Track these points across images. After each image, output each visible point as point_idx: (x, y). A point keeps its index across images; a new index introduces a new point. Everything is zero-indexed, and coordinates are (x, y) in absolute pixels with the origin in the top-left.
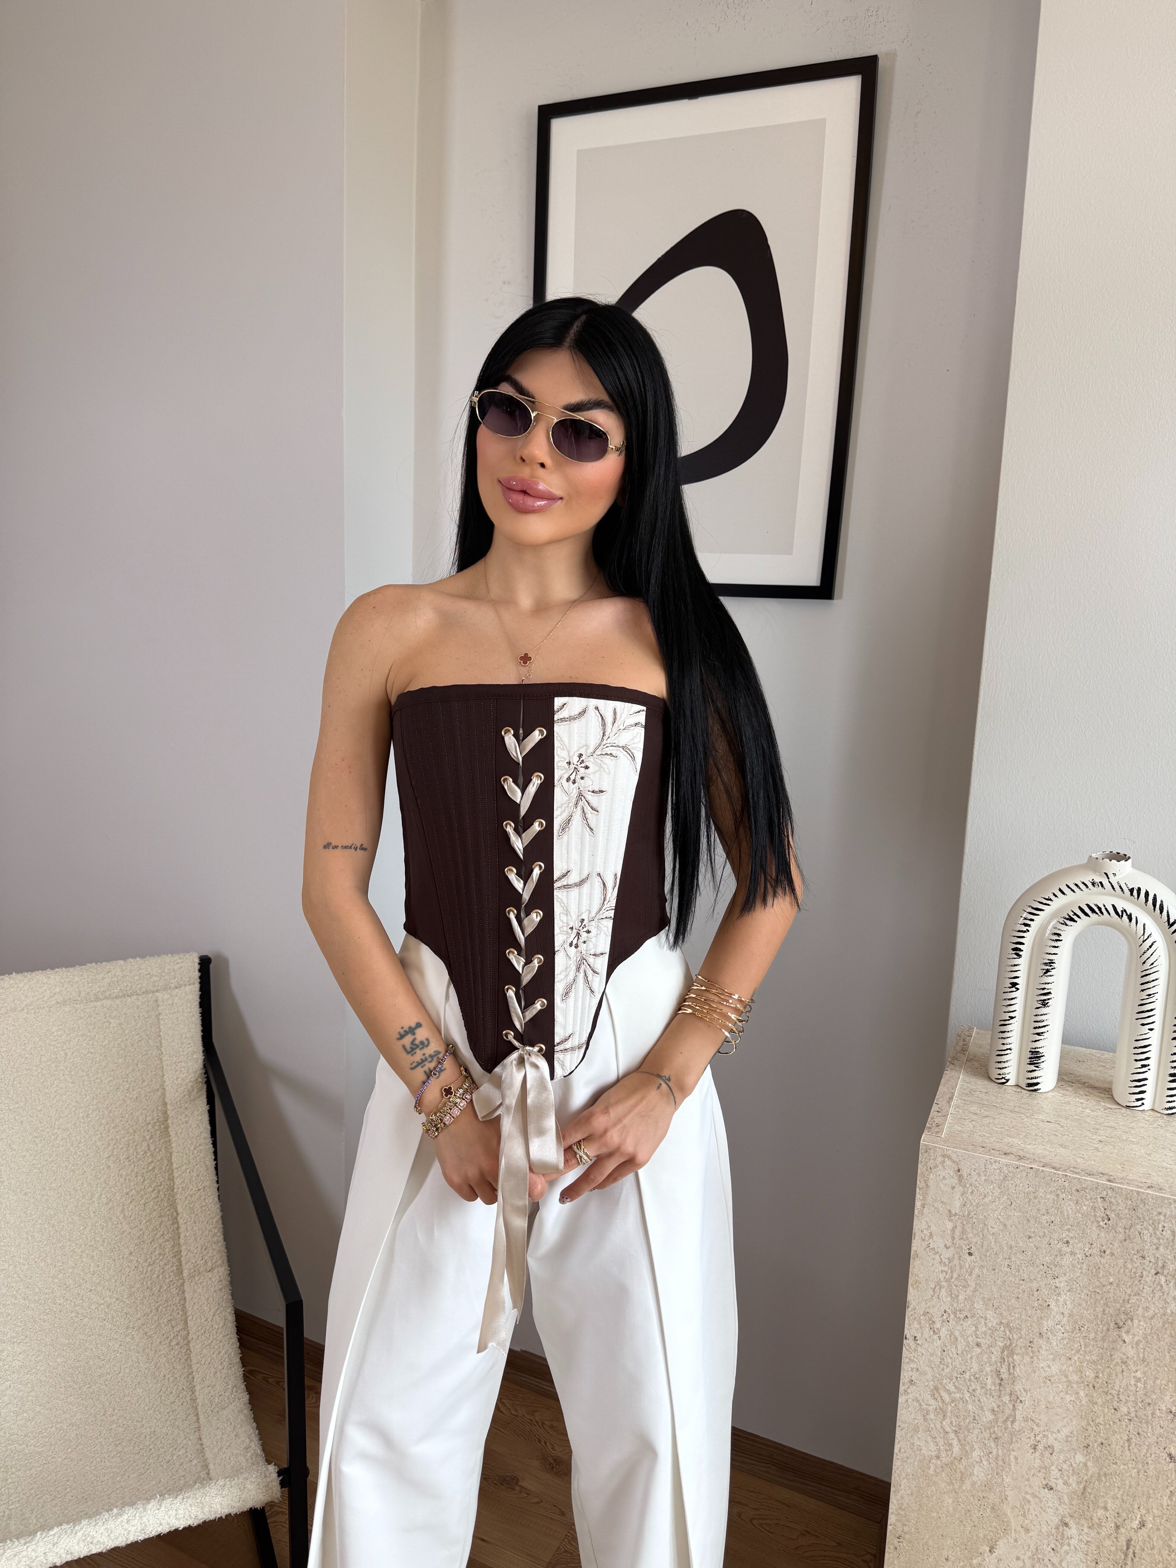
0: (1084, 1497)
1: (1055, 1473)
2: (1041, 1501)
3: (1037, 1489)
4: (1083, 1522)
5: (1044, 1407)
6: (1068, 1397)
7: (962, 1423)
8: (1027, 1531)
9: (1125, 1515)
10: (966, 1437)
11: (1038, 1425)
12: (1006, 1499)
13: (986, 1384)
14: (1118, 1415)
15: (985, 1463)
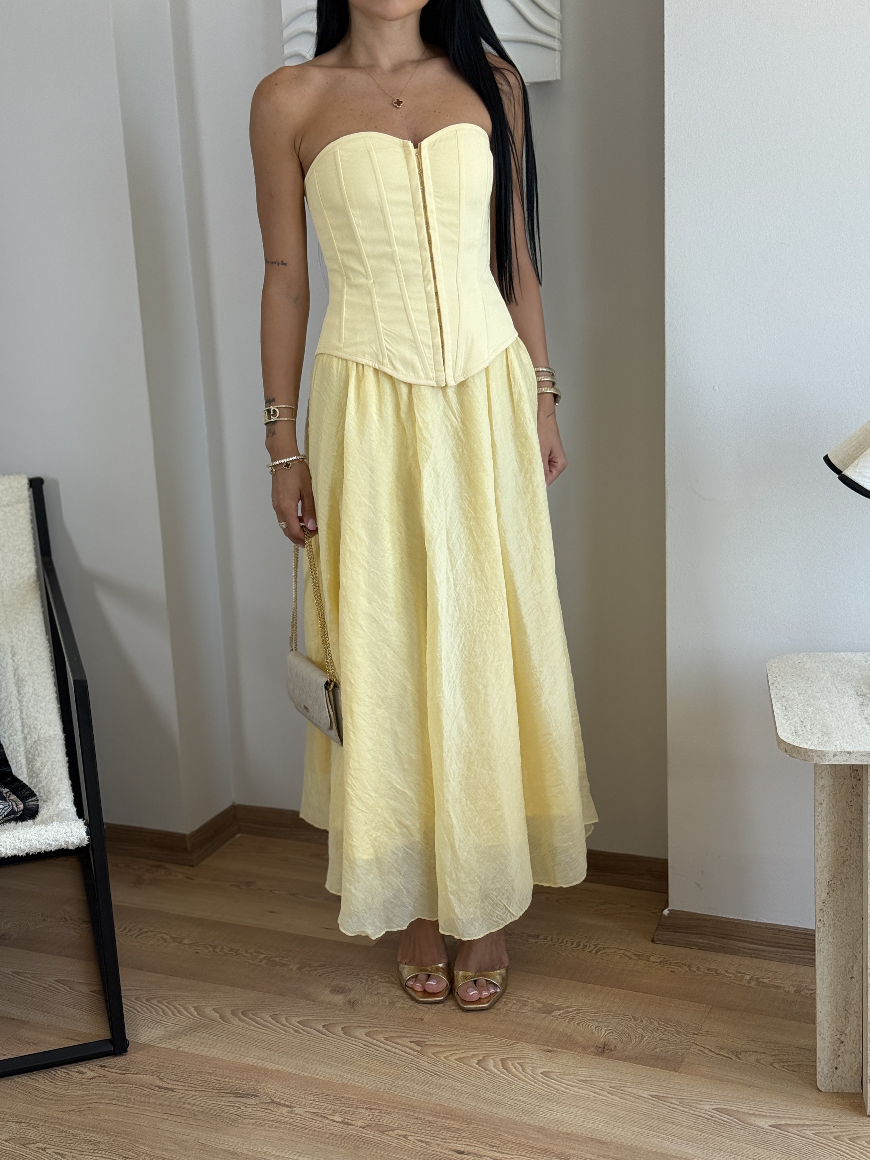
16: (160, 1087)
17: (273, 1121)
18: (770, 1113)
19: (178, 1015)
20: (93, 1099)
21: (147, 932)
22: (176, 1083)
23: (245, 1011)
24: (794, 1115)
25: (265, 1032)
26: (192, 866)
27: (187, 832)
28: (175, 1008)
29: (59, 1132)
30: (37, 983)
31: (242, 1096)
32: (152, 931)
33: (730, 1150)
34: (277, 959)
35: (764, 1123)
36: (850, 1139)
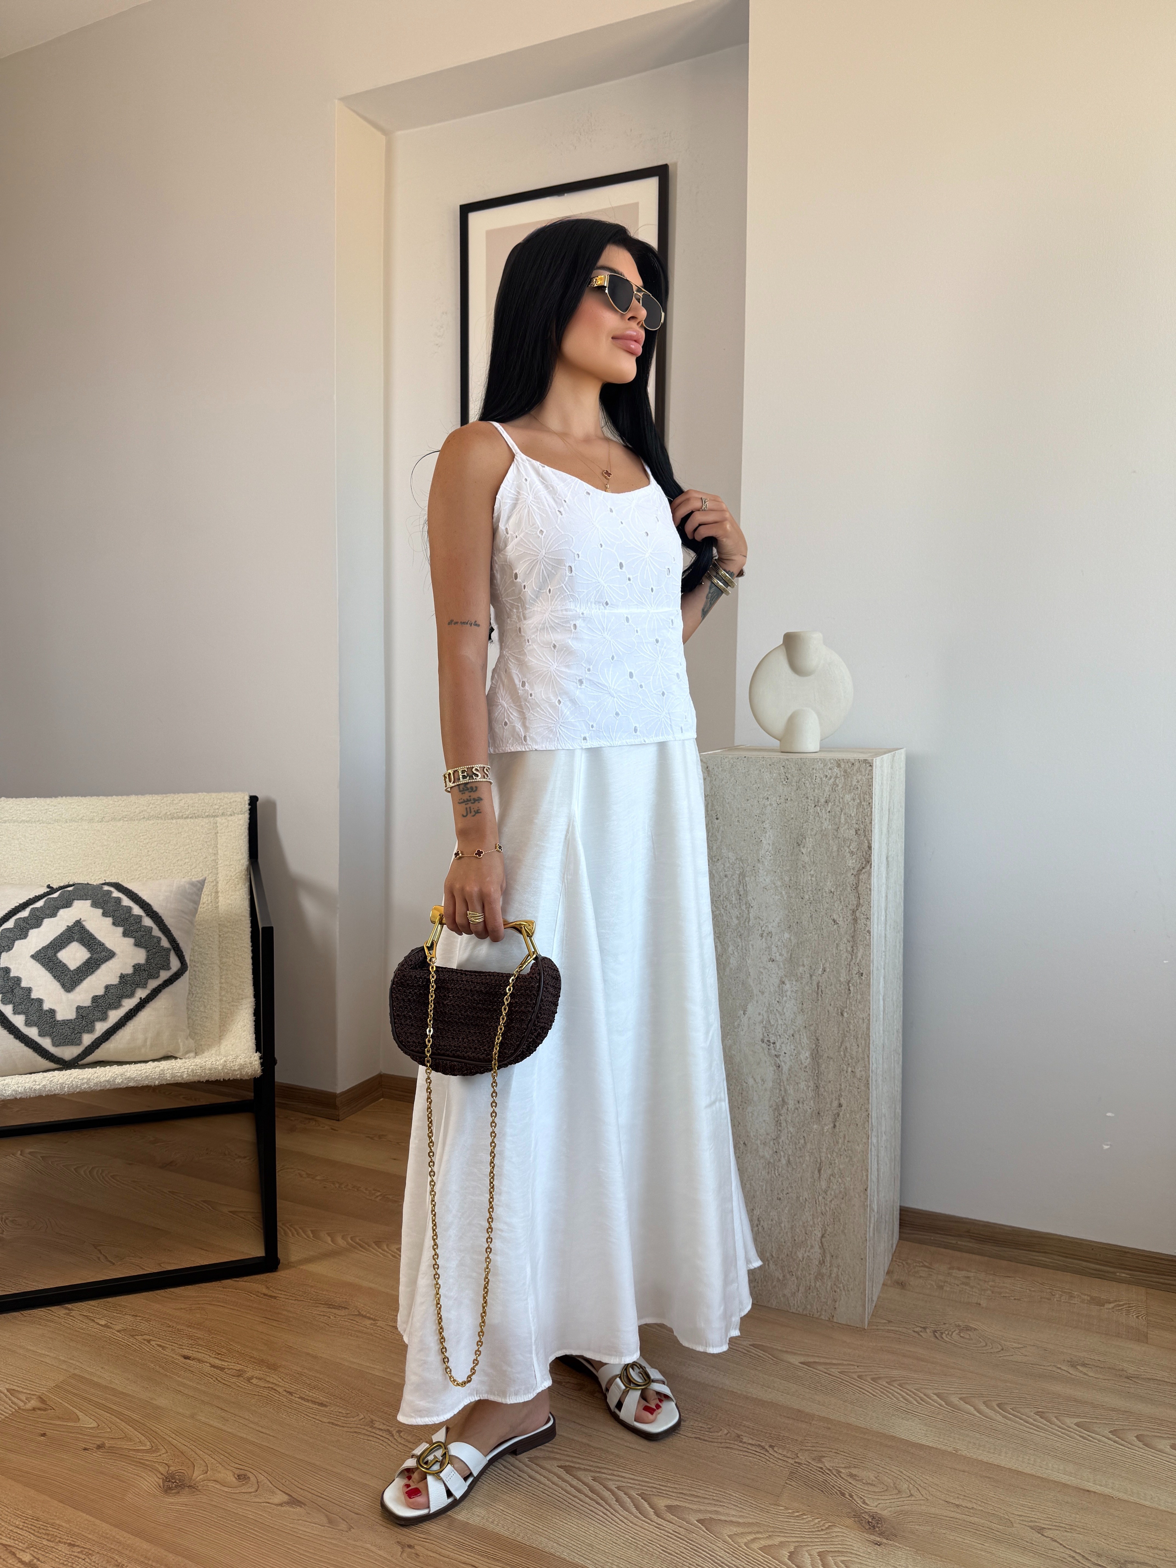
0: (792, 961)
1: (774, 949)
2: (768, 971)
3: (765, 963)
4: (792, 978)
5: (764, 907)
6: (777, 897)
7: (721, 931)
8: (763, 993)
9: (814, 967)
10: (724, 939)
11: (762, 920)
12: (749, 975)
13: (732, 901)
14: (804, 901)
15: (736, 953)
16: (265, 1295)
17: (356, 1331)
18: (801, 1351)
19: (297, 1236)
20: (205, 1300)
21: (288, 1168)
22: (280, 1292)
23: (354, 1236)
24: (822, 1354)
25: (366, 1255)
26: (338, 1120)
27: (338, 1091)
28: (296, 1230)
29: (167, 1327)
30: (186, 1202)
31: (335, 1307)
32: (292, 1168)
33: (762, 1383)
34: (390, 1197)
35: (795, 1360)
36: (873, 1379)
